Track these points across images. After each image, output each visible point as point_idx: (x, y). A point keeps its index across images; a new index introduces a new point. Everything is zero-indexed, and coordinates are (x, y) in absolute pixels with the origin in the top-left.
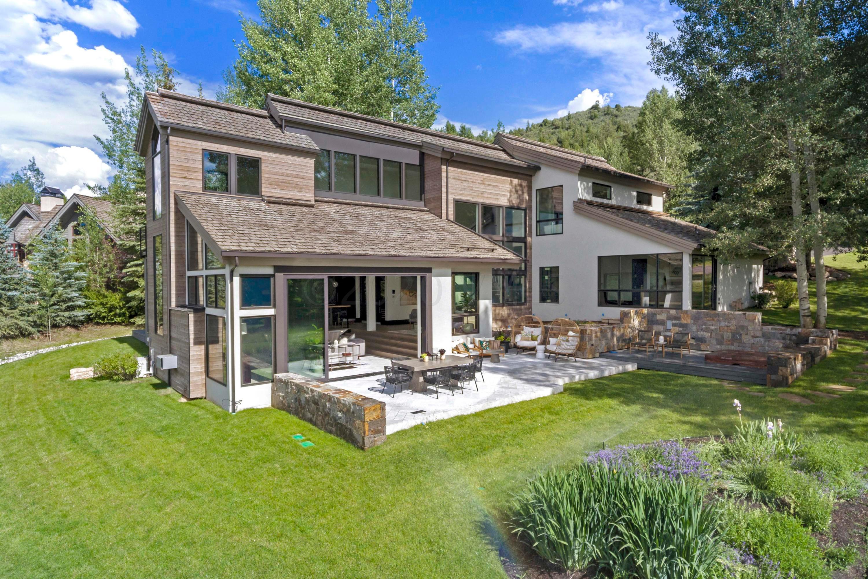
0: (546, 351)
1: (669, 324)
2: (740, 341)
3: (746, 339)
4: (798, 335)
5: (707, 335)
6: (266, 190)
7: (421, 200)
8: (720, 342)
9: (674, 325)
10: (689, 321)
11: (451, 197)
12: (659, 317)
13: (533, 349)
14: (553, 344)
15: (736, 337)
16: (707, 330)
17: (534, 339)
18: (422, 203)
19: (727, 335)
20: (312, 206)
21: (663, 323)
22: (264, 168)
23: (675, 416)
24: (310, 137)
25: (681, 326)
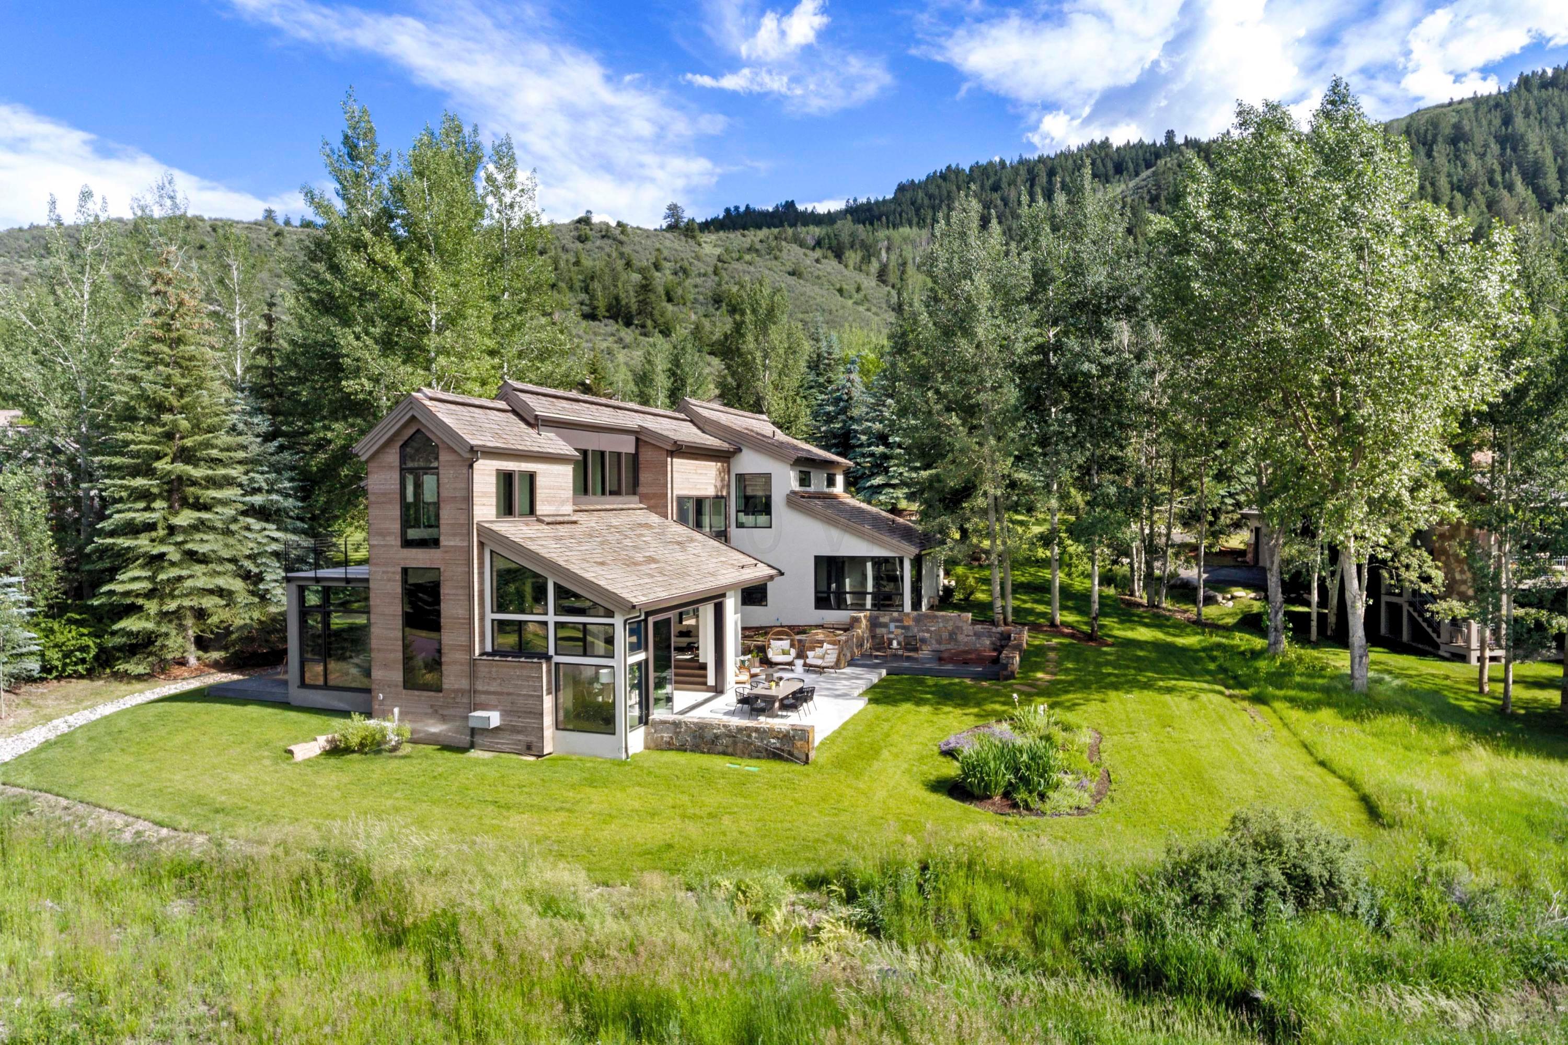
0: (805, 665)
1: (892, 626)
2: (956, 640)
3: (961, 638)
4: (1002, 634)
5: (927, 635)
6: (542, 508)
7: (634, 493)
8: (939, 642)
9: (898, 627)
10: (911, 623)
11: (675, 494)
12: (882, 620)
13: (791, 664)
14: (812, 657)
15: (952, 636)
16: (928, 631)
17: (784, 653)
18: (637, 498)
19: (945, 635)
20: (576, 522)
21: (885, 625)
22: (540, 482)
23: (958, 711)
24: (558, 435)
25: (904, 628)
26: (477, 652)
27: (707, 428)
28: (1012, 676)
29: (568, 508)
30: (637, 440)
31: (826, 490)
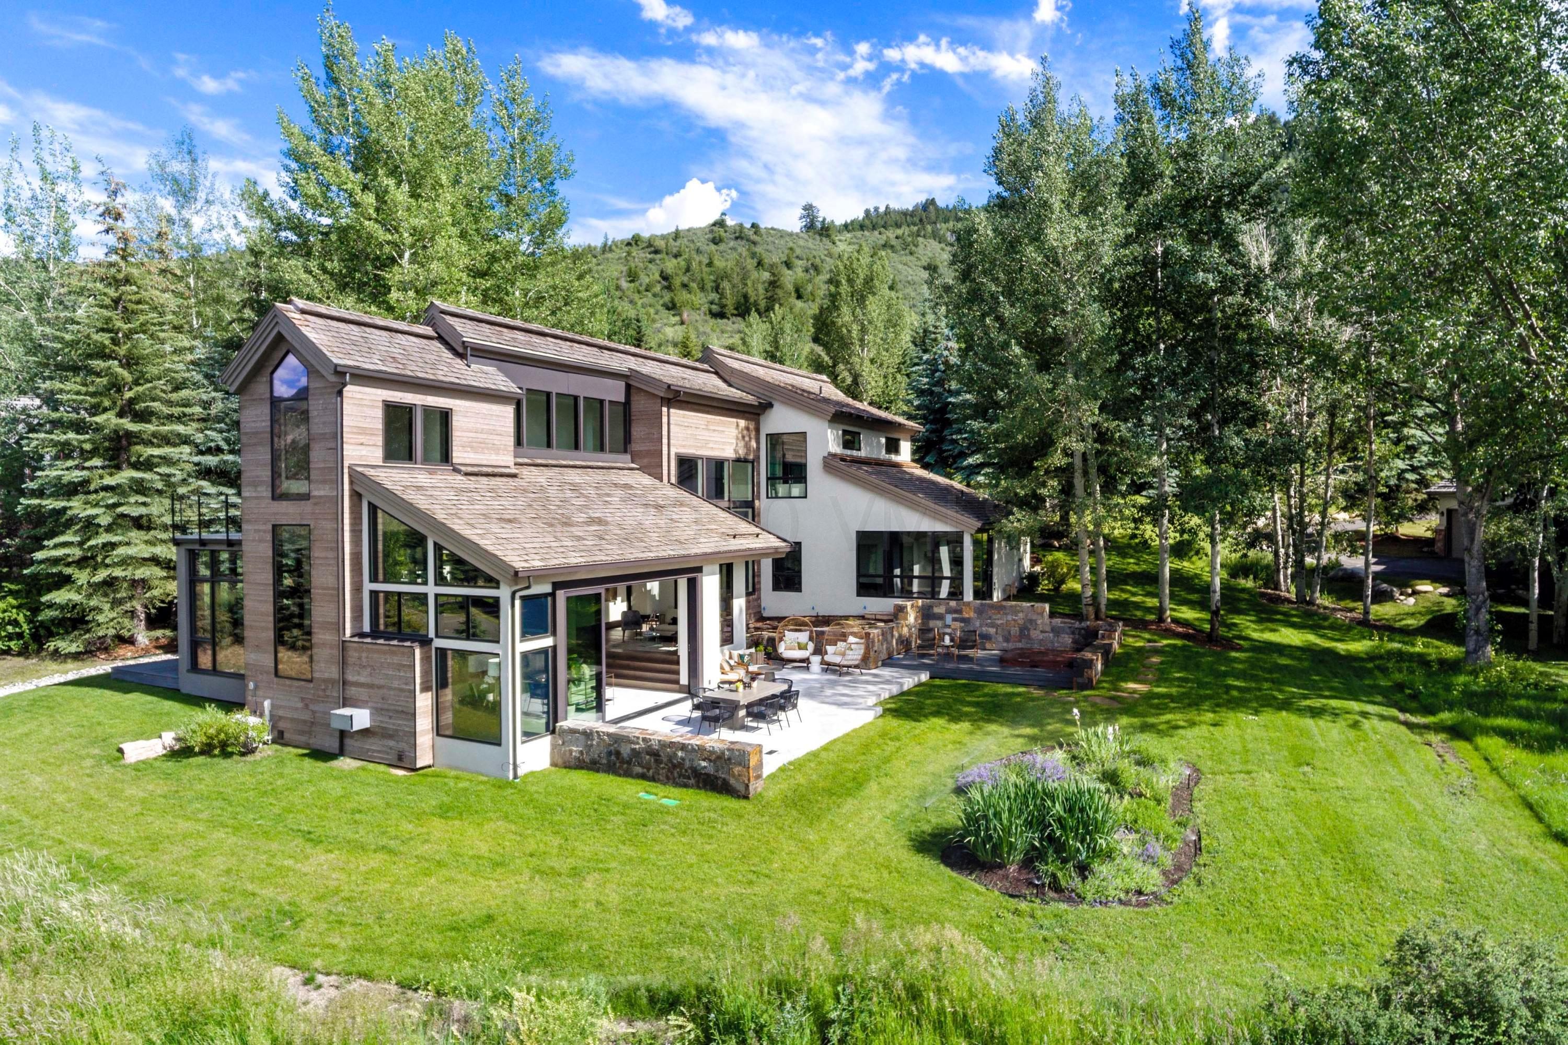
0: (823, 662)
1: (949, 618)
2: (1028, 637)
3: (1035, 634)
4: (1087, 629)
5: (992, 631)
6: (459, 455)
7: (625, 451)
8: (1007, 640)
9: (954, 620)
10: (972, 615)
11: (673, 451)
12: (937, 610)
13: (806, 660)
14: (833, 654)
15: (1024, 631)
16: (993, 625)
17: (801, 647)
18: (628, 457)
19: (1015, 631)
20: (514, 476)
21: (940, 617)
22: (458, 423)
24: (500, 369)
25: (963, 620)
26: (348, 632)
27: (733, 380)
28: (1089, 685)
29: (506, 458)
30: (628, 387)
31: (883, 455)
